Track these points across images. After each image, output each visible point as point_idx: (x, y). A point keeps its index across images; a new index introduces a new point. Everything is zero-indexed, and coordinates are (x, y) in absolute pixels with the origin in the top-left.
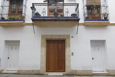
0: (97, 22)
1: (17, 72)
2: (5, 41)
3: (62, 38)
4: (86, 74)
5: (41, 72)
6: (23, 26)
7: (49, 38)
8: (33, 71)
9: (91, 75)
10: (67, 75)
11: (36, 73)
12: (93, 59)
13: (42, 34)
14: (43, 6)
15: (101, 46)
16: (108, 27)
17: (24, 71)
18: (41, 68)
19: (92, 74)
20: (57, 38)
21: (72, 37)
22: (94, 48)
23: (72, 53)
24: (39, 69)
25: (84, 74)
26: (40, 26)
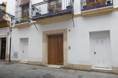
0: (96, 9)
1: (27, 62)
2: (20, 39)
3: (59, 32)
4: (83, 69)
5: (43, 64)
6: (30, 25)
7: (49, 33)
8: (37, 62)
9: (89, 71)
10: (64, 68)
11: (39, 64)
12: (95, 53)
13: (43, 31)
14: (39, 6)
15: (106, 38)
16: (113, 13)
17: (32, 62)
18: (43, 60)
19: (91, 70)
20: (56, 33)
21: (69, 31)
22: (97, 41)
23: (69, 47)
24: (41, 61)
25: (81, 69)
26: (41, 24)
